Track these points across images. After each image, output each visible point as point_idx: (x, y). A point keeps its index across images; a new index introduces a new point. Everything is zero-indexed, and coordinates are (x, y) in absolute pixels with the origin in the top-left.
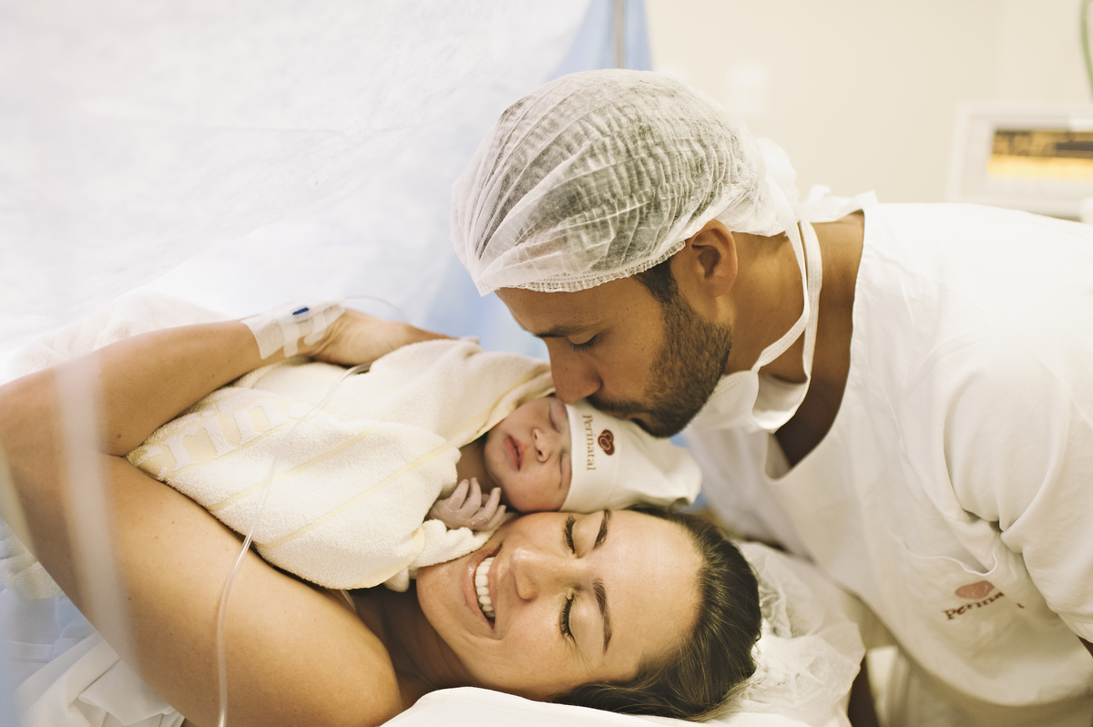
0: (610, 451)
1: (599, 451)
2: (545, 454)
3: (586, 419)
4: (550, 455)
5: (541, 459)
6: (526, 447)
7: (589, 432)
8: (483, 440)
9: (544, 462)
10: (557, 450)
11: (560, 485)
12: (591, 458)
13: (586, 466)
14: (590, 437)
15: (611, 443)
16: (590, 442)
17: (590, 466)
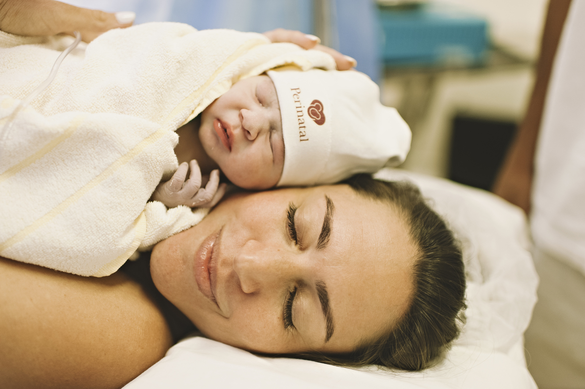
0: (321, 121)
1: (309, 122)
2: (253, 134)
3: (294, 92)
4: (258, 134)
5: (250, 138)
6: (235, 127)
7: (298, 104)
8: (198, 121)
9: (253, 141)
10: (267, 126)
11: (274, 161)
12: (302, 130)
13: (299, 139)
14: (299, 109)
15: (321, 113)
16: (300, 114)
17: (303, 138)
